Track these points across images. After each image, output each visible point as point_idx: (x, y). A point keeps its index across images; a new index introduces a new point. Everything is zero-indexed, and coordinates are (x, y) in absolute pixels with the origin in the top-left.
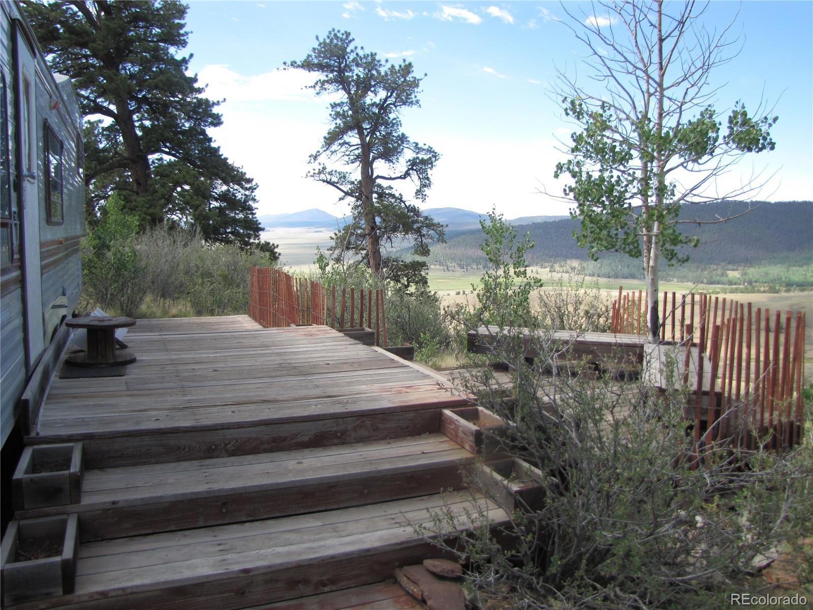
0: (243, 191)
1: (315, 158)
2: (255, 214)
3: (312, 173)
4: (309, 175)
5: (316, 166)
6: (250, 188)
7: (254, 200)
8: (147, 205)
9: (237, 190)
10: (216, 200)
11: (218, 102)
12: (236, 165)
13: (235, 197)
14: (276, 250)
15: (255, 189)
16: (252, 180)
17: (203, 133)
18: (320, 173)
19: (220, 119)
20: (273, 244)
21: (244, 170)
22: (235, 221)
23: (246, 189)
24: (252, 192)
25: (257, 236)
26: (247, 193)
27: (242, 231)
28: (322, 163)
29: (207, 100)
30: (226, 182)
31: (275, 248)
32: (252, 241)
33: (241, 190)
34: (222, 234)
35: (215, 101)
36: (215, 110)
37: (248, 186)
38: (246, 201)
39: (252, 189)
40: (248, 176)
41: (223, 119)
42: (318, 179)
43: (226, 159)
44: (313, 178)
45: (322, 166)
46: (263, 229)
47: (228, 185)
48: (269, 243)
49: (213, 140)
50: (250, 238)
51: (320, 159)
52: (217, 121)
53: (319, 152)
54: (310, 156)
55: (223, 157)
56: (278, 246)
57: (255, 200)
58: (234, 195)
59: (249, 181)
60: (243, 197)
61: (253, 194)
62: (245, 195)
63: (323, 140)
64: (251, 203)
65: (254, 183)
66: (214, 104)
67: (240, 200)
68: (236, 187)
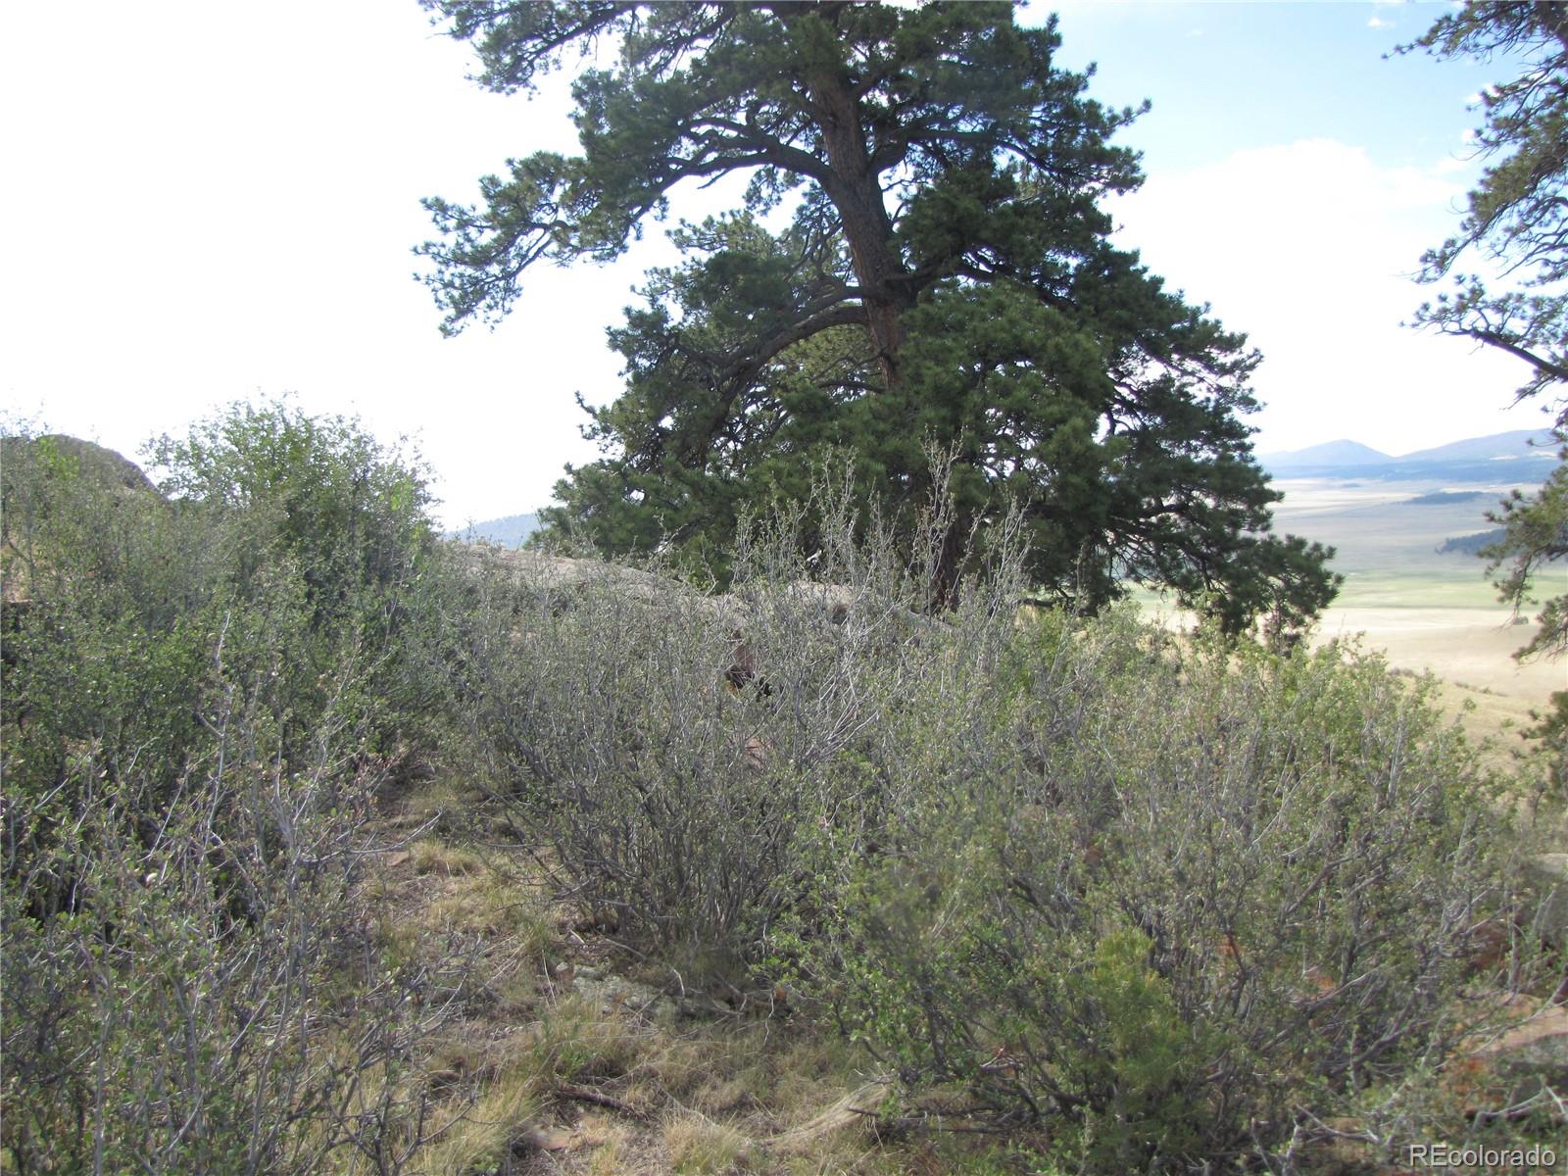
0: (1211, 378)
1: (1442, 261)
2: (1250, 447)
3: (1434, 309)
4: (1427, 315)
5: (1448, 287)
6: (1236, 365)
7: (1248, 402)
8: (882, 426)
9: (1192, 374)
10: (1130, 408)
11: (1128, 113)
12: (1189, 302)
13: (1187, 395)
14: (1327, 566)
15: (1252, 367)
16: (1243, 339)
17: (1085, 203)
18: (1461, 309)
19: (1135, 169)
20: (1317, 547)
21: (1210, 317)
22: (1189, 475)
23: (1224, 370)
24: (1242, 378)
25: (1263, 521)
26: (1227, 381)
27: (1210, 502)
28: (1468, 276)
29: (1093, 106)
30: (1157, 352)
31: (1322, 557)
32: (1243, 533)
33: (1204, 373)
34: (1148, 515)
35: (1119, 111)
36: (1119, 139)
37: (1227, 359)
38: (1220, 410)
39: (1242, 369)
40: (1227, 329)
41: (1144, 166)
42: (1454, 327)
43: (1157, 282)
44: (1438, 327)
45: (1468, 285)
46: (1278, 497)
47: (1164, 358)
48: (1301, 543)
49: (1115, 225)
50: (1236, 526)
51: (1458, 265)
52: (1125, 173)
53: (1451, 243)
54: (1424, 260)
55: (1146, 277)
56: (1332, 551)
57: (1252, 402)
58: (1181, 392)
59: (1232, 343)
60: (1214, 396)
61: (1246, 385)
62: (1219, 389)
63: (1466, 204)
64: (1238, 414)
65: (1247, 349)
66: (1114, 119)
67: (1201, 409)
68: (1190, 365)
